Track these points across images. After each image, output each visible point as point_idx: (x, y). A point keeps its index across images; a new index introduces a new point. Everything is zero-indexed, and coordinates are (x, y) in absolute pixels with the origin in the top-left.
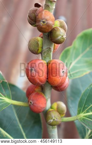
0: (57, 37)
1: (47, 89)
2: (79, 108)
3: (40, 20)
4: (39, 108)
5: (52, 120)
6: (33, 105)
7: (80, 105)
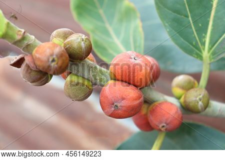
0: (81, 48)
1: (149, 95)
2: (194, 55)
3: (47, 64)
4: (176, 116)
5: (200, 103)
6: (167, 124)
7: (190, 52)
